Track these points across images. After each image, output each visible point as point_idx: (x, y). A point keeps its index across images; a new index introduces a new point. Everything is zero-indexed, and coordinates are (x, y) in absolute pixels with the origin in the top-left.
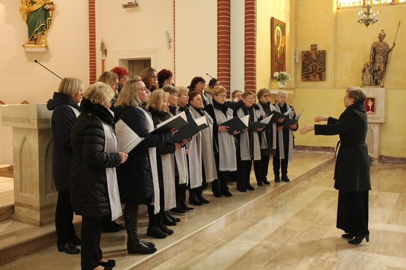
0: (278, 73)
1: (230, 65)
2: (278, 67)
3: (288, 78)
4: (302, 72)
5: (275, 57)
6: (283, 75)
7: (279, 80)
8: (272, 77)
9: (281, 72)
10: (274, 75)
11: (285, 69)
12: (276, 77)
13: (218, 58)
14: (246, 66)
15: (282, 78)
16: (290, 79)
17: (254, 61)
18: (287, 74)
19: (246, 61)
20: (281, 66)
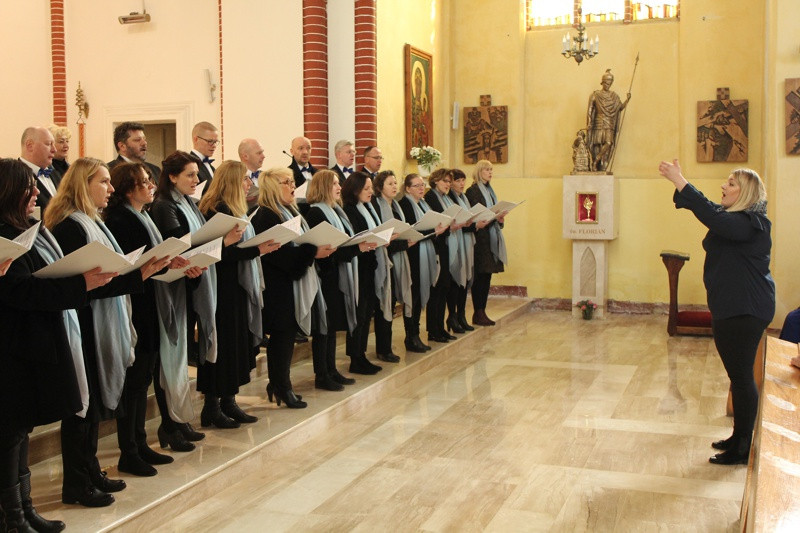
2: (419, 137)
3: (438, 159)
4: (465, 147)
5: (413, 119)
6: (428, 152)
7: (420, 162)
9: (424, 148)
10: (412, 153)
11: (432, 141)
12: (415, 157)
13: (305, 121)
14: (357, 136)
15: (427, 158)
16: (441, 161)
17: (372, 127)
18: (436, 151)
19: (357, 127)
20: (424, 136)
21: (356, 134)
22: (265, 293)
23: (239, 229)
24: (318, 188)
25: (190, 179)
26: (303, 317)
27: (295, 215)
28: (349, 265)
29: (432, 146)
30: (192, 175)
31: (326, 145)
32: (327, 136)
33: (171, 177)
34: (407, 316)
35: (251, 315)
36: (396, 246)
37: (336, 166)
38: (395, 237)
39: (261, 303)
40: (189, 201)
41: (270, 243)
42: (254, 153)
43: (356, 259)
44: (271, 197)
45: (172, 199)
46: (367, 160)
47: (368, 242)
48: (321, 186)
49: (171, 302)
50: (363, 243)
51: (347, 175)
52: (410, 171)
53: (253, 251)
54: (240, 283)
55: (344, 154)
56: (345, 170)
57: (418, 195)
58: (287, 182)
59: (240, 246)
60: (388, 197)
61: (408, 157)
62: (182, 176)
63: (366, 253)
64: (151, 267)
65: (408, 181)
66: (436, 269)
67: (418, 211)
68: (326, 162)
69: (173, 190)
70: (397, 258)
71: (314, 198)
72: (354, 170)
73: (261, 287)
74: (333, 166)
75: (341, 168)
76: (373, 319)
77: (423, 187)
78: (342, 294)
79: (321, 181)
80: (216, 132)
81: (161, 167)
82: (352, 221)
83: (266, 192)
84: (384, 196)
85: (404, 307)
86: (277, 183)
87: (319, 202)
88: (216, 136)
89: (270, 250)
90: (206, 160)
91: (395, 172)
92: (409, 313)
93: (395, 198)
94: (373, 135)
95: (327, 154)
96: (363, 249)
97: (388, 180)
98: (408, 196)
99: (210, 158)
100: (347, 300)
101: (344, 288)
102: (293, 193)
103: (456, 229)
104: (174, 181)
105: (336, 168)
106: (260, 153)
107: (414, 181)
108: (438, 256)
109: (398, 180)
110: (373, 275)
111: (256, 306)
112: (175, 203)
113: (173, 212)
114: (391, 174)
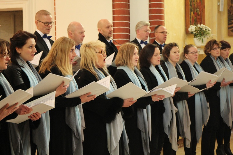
0: (194, 26)
1: (129, 17)
2: (195, 18)
3: (209, 34)
4: (229, 24)
5: (191, 5)
6: (201, 29)
7: (195, 36)
8: (187, 32)
9: (199, 25)
10: (190, 29)
11: (204, 20)
12: (192, 33)
13: (113, 8)
14: (150, 18)
15: (201, 33)
16: (211, 35)
17: (161, 11)
18: (208, 28)
19: (150, 12)
20: (198, 17)
21: (150, 17)
22: (85, 131)
23: (65, 84)
24: (122, 55)
25: (30, 50)
26: (113, 149)
27: (106, 75)
28: (145, 110)
29: (204, 24)
30: (31, 47)
31: (128, 25)
32: (129, 19)
33: (17, 49)
34: (187, 147)
35: (75, 146)
36: (179, 96)
37: (136, 39)
38: (178, 90)
39: (82, 138)
40: (30, 65)
41: (88, 95)
42: (77, 33)
43: (149, 106)
44: (89, 62)
45: (18, 65)
46: (156, 35)
47: (158, 95)
48: (125, 55)
49: (19, 137)
50: (155, 95)
51: (143, 46)
52: (188, 43)
53: (77, 101)
54: (67, 123)
55: (142, 32)
56: (142, 42)
57: (193, 59)
58: (101, 52)
59: (67, 97)
60: (173, 62)
61: (187, 33)
62: (25, 47)
63: (156, 102)
64: (5, 111)
65: (186, 50)
66: (207, 113)
67: (194, 71)
68: (129, 37)
69: (18, 58)
70: (180, 105)
71: (119, 62)
72: (148, 42)
73: (82, 126)
74: (134, 39)
75: (139, 41)
76: (162, 149)
77: (197, 54)
78: (140, 131)
79: (125, 51)
80: (51, 16)
81: (10, 42)
82: (146, 79)
83: (86, 58)
84: (170, 61)
85: (184, 140)
86: (94, 53)
87: (123, 65)
88: (51, 19)
89: (89, 100)
90: (45, 36)
91: (178, 44)
92: (188, 144)
93: (178, 62)
94: (161, 17)
95: (129, 31)
96: (154, 99)
97: (174, 49)
98: (186, 60)
99: (48, 35)
100: (143, 135)
101: (141, 127)
102: (104, 60)
103: (225, 85)
104: (19, 52)
105: (135, 41)
106: (82, 33)
107: (191, 50)
108: (208, 104)
109: (181, 49)
110: (162, 117)
111: (78, 139)
112: (20, 67)
113: (19, 73)
114: (176, 45)
